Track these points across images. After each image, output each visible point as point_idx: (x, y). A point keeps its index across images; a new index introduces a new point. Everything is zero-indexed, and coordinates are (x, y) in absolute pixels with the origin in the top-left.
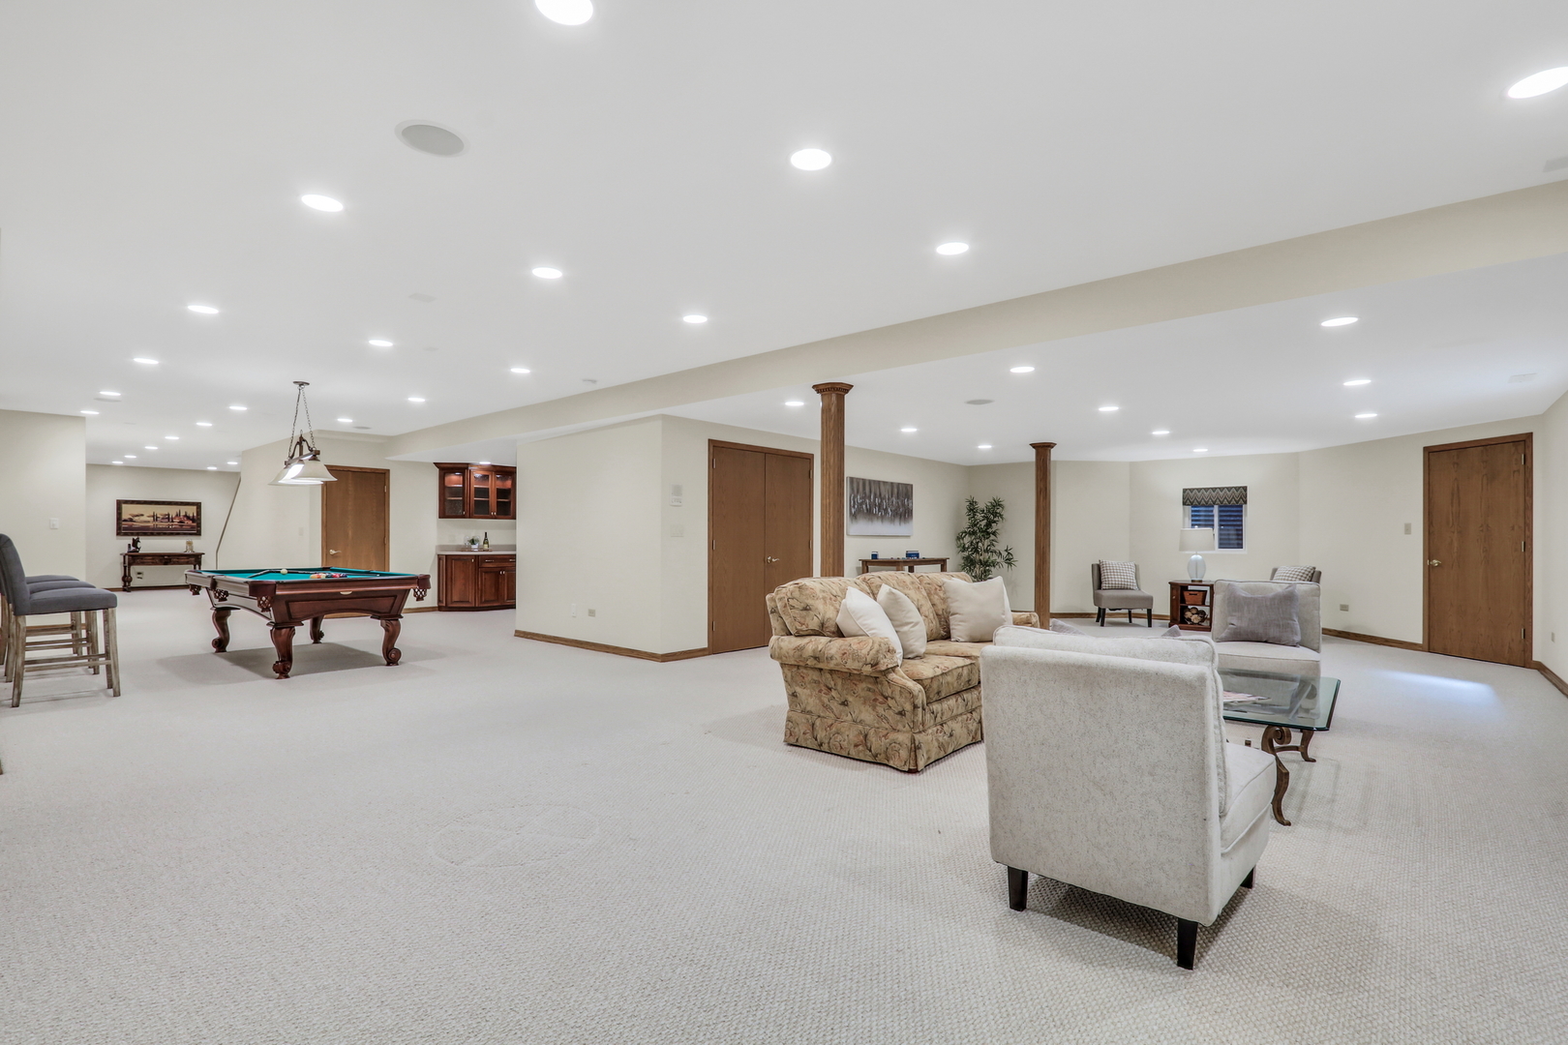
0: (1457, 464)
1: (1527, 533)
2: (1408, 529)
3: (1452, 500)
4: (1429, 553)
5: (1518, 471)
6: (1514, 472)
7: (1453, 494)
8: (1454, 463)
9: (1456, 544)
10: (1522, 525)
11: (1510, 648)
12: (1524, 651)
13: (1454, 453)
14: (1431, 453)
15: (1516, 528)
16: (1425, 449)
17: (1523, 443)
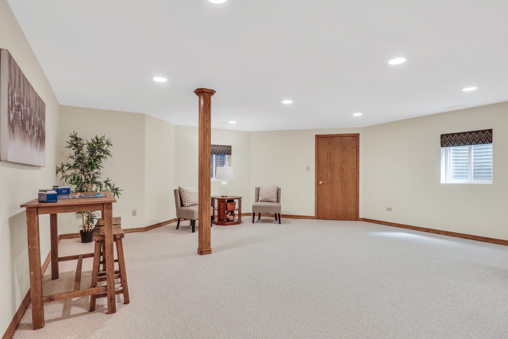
0: (330, 143)
1: (358, 170)
2: (308, 169)
3: (328, 157)
4: (318, 179)
5: (354, 147)
6: (352, 148)
7: (328, 155)
8: (328, 143)
9: (329, 175)
10: (355, 168)
11: (351, 214)
12: (356, 214)
13: (328, 138)
14: (319, 138)
15: (353, 168)
16: (316, 136)
17: (356, 137)
